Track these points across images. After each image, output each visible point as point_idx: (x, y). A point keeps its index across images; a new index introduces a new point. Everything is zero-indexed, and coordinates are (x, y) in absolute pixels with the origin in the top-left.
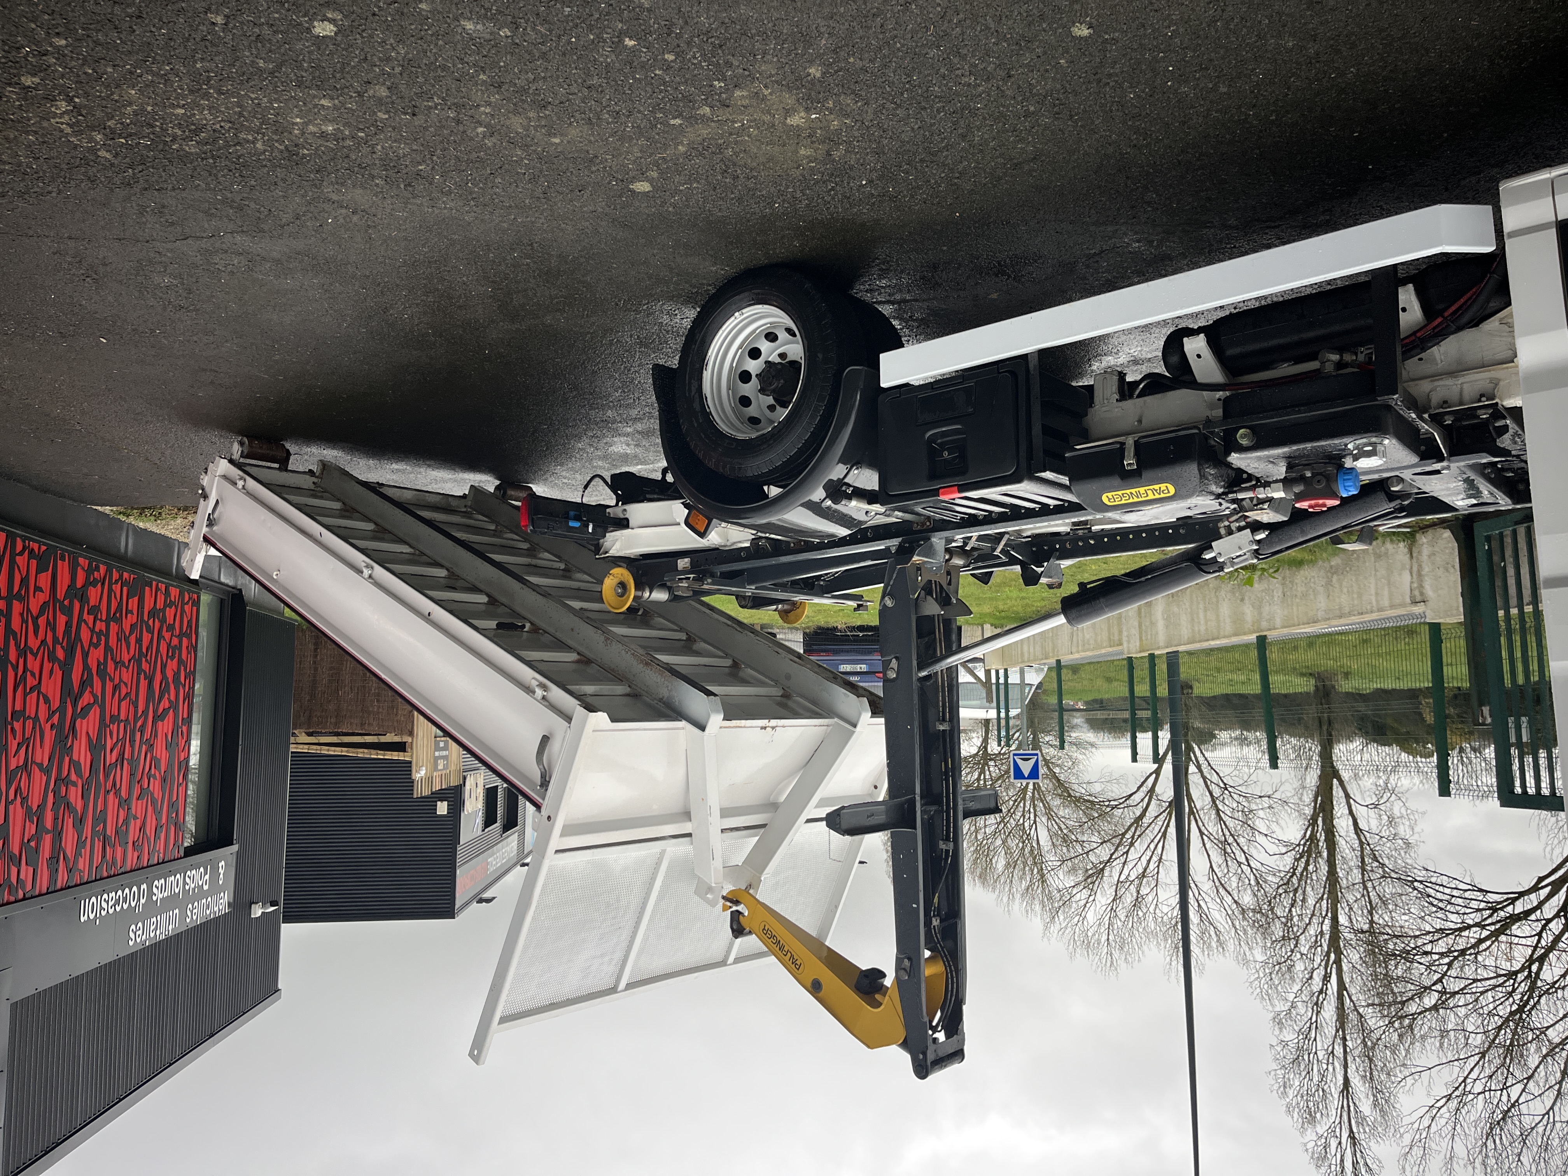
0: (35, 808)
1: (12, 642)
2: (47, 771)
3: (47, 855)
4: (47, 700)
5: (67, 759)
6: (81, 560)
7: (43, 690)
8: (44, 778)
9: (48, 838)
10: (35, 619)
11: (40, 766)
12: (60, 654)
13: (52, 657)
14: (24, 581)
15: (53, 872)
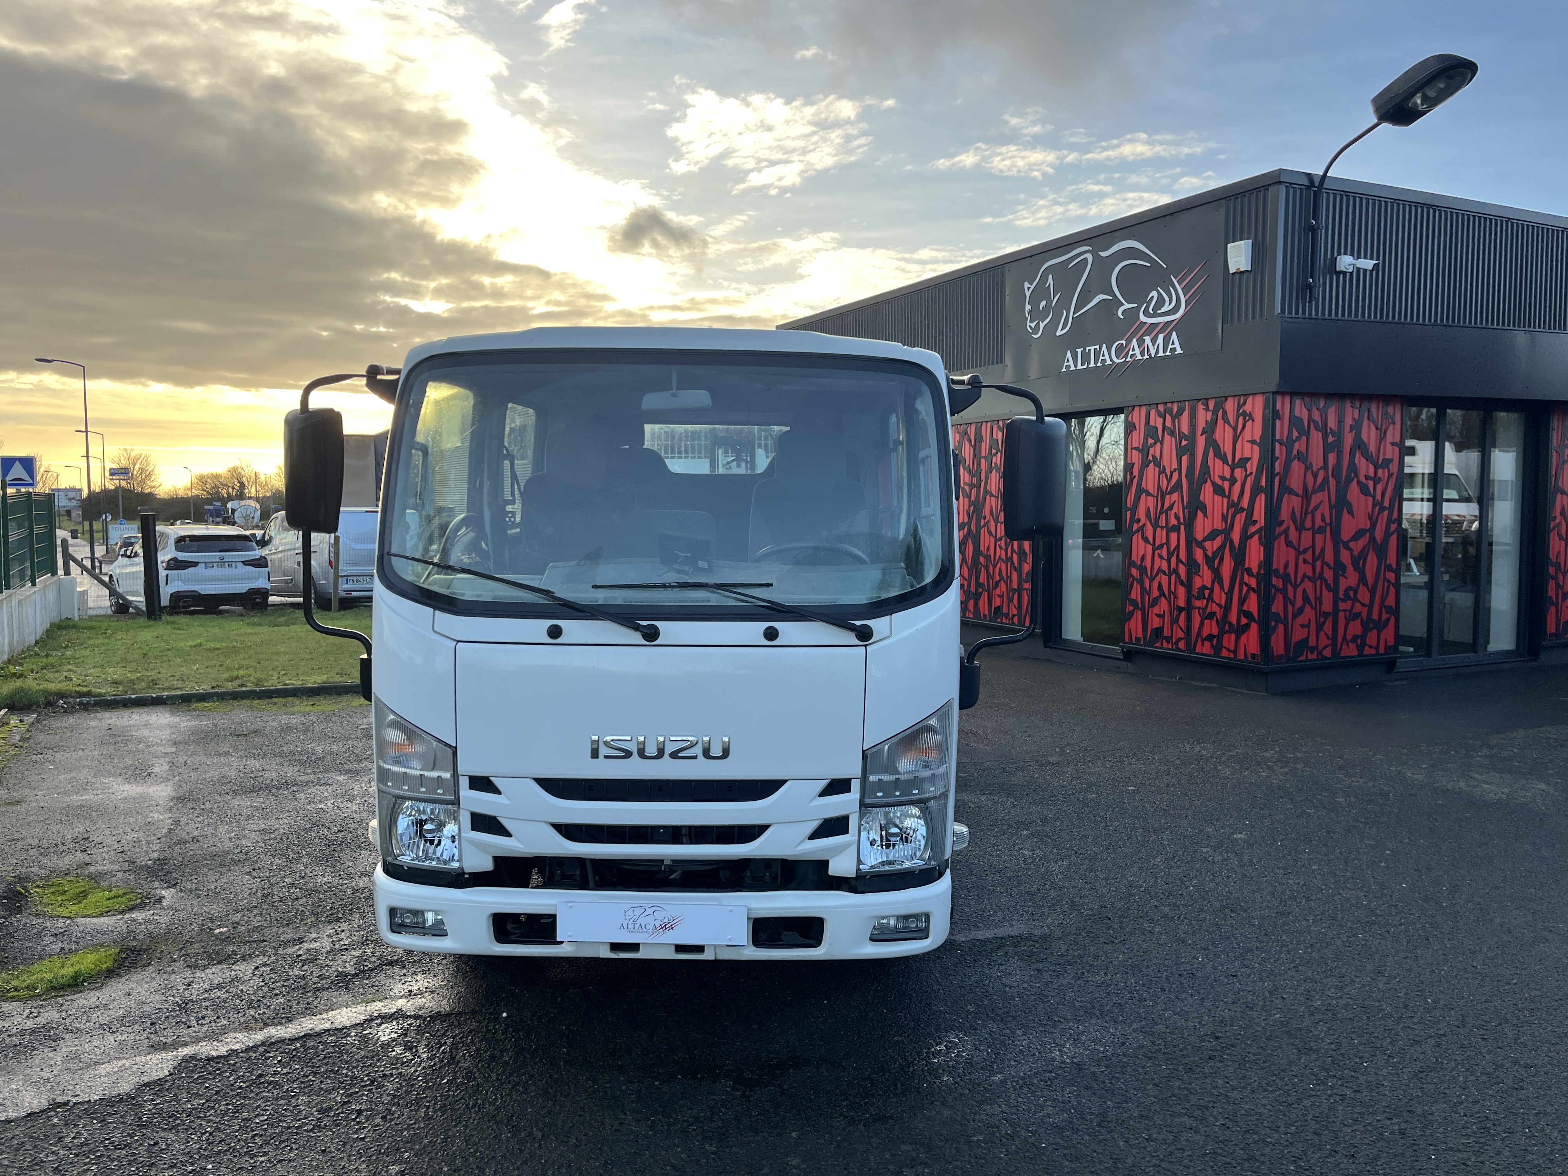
0: (994, 471)
1: (1016, 565)
2: (986, 492)
3: (983, 444)
4: (990, 533)
5: (972, 499)
6: (971, 616)
7: (993, 539)
8: (988, 488)
9: (983, 454)
10: (1001, 578)
11: (992, 495)
12: (982, 559)
13: (988, 557)
14: (1010, 600)
15: (978, 433)
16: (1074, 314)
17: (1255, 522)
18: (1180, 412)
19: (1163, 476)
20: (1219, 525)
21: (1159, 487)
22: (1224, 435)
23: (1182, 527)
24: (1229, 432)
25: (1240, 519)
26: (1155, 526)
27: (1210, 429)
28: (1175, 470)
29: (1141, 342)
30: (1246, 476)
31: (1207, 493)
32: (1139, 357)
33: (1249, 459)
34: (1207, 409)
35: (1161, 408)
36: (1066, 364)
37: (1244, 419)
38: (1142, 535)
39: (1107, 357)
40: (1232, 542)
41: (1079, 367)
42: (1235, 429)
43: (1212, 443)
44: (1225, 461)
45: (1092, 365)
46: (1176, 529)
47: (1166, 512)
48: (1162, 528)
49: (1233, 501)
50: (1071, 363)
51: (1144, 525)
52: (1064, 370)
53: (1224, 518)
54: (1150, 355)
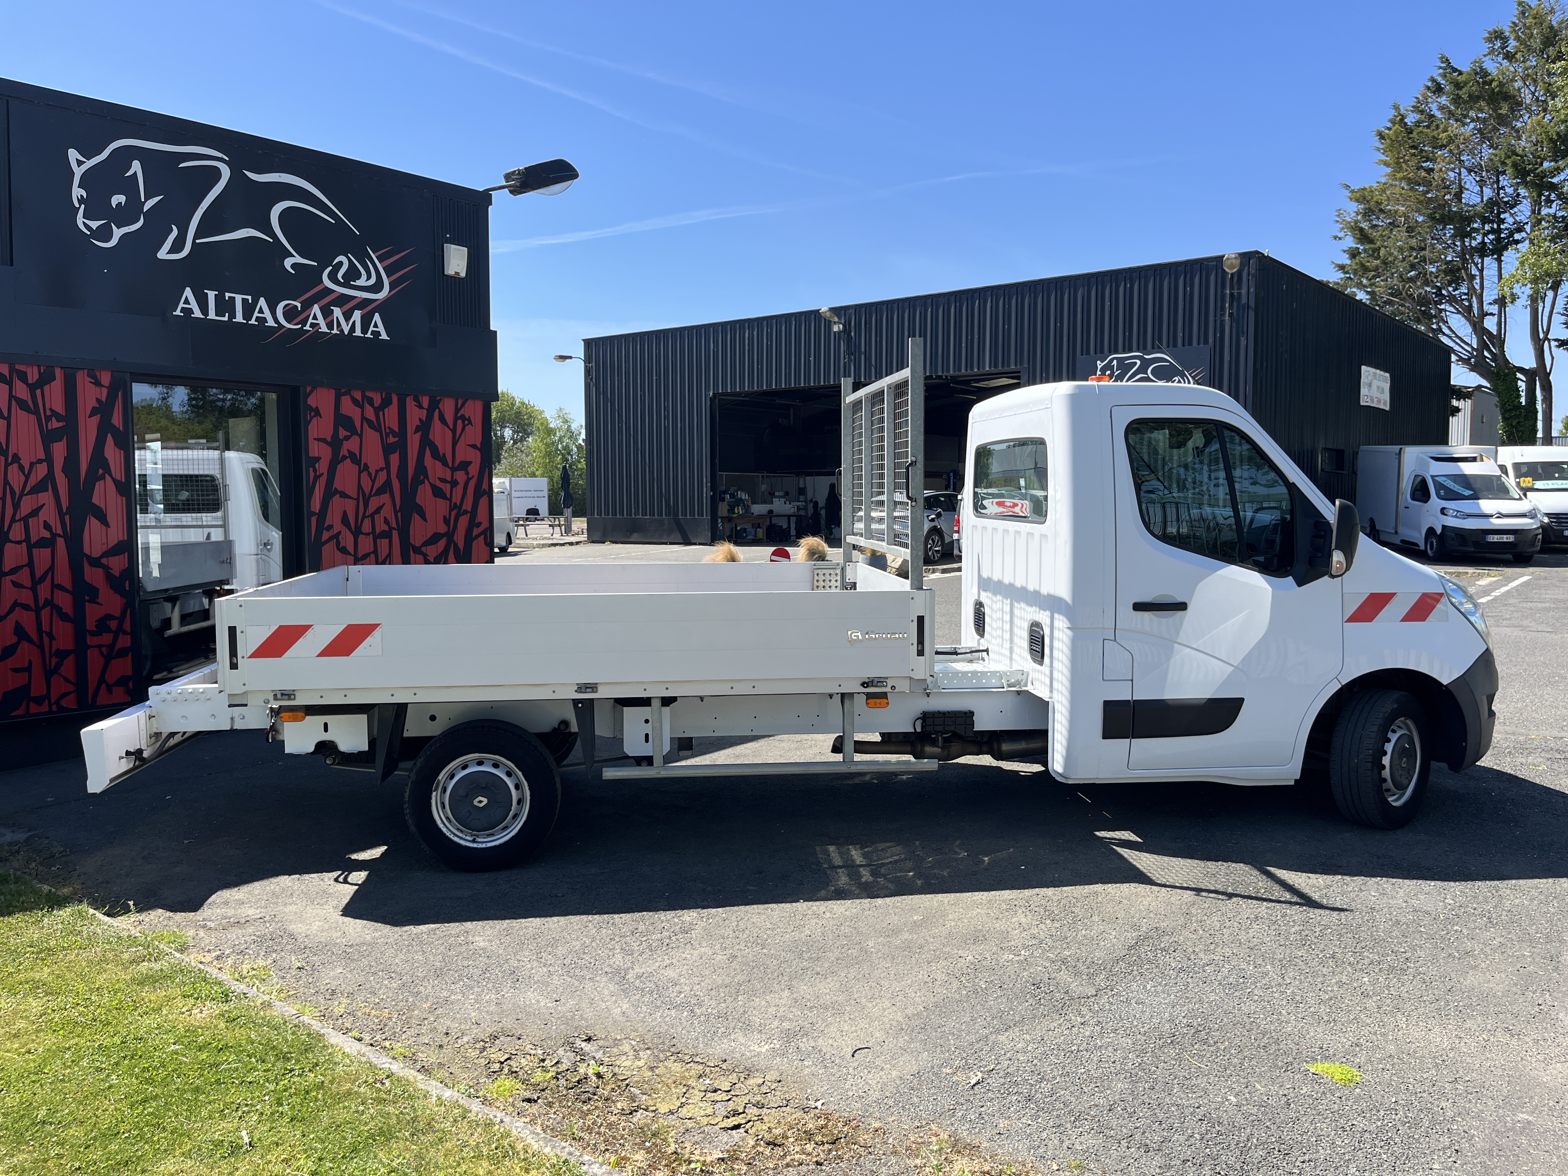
16: (196, 237)
17: (480, 524)
18: (386, 403)
19: (364, 475)
20: (443, 529)
21: (360, 487)
22: (440, 435)
23: (395, 534)
24: (449, 433)
25: (464, 521)
26: (357, 533)
27: (424, 427)
28: (382, 469)
29: (327, 313)
30: (469, 479)
31: (424, 496)
32: (324, 329)
33: (471, 462)
34: (420, 407)
35: (358, 395)
36: (181, 305)
37: (463, 422)
38: (338, 543)
39: (267, 314)
40: (456, 545)
41: (212, 315)
42: (454, 431)
43: (426, 442)
44: (445, 463)
45: (239, 318)
46: (387, 535)
47: (372, 516)
48: (368, 534)
49: (455, 504)
50: (194, 305)
51: (340, 533)
52: (178, 312)
53: (446, 521)
54: (342, 331)
